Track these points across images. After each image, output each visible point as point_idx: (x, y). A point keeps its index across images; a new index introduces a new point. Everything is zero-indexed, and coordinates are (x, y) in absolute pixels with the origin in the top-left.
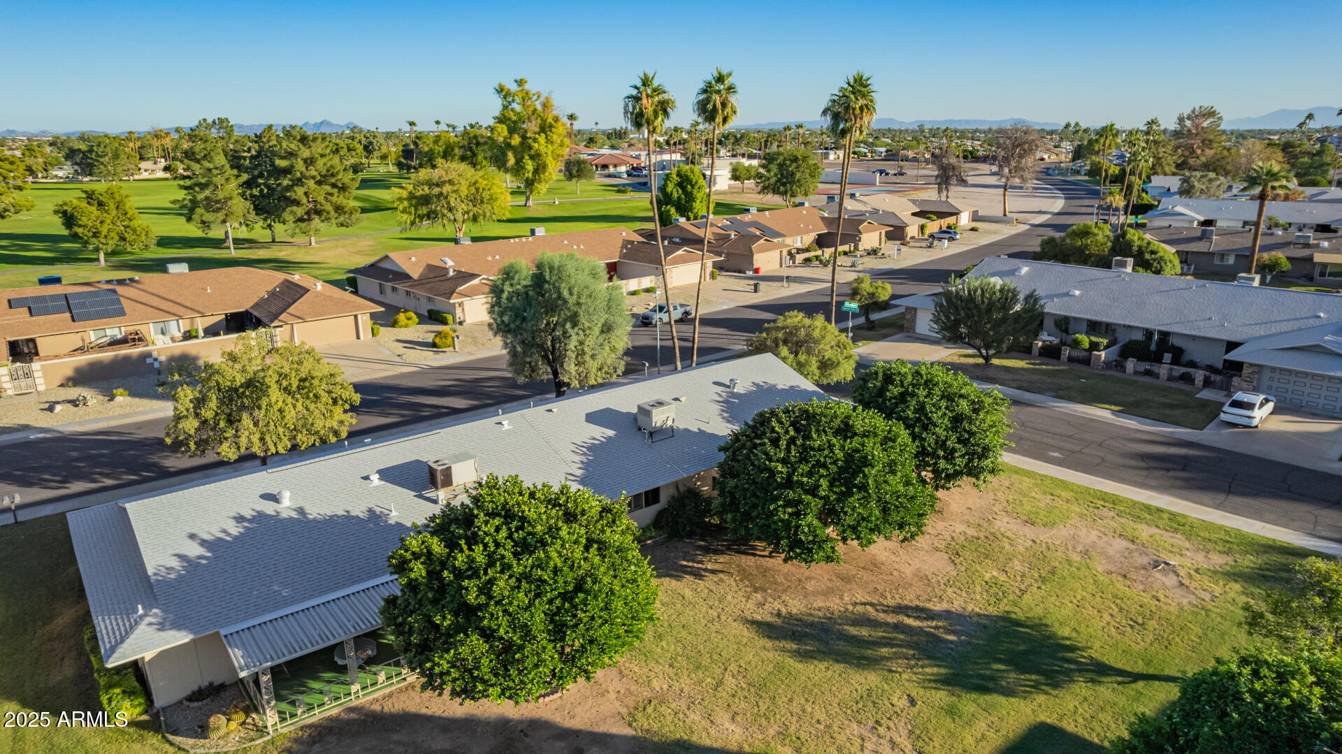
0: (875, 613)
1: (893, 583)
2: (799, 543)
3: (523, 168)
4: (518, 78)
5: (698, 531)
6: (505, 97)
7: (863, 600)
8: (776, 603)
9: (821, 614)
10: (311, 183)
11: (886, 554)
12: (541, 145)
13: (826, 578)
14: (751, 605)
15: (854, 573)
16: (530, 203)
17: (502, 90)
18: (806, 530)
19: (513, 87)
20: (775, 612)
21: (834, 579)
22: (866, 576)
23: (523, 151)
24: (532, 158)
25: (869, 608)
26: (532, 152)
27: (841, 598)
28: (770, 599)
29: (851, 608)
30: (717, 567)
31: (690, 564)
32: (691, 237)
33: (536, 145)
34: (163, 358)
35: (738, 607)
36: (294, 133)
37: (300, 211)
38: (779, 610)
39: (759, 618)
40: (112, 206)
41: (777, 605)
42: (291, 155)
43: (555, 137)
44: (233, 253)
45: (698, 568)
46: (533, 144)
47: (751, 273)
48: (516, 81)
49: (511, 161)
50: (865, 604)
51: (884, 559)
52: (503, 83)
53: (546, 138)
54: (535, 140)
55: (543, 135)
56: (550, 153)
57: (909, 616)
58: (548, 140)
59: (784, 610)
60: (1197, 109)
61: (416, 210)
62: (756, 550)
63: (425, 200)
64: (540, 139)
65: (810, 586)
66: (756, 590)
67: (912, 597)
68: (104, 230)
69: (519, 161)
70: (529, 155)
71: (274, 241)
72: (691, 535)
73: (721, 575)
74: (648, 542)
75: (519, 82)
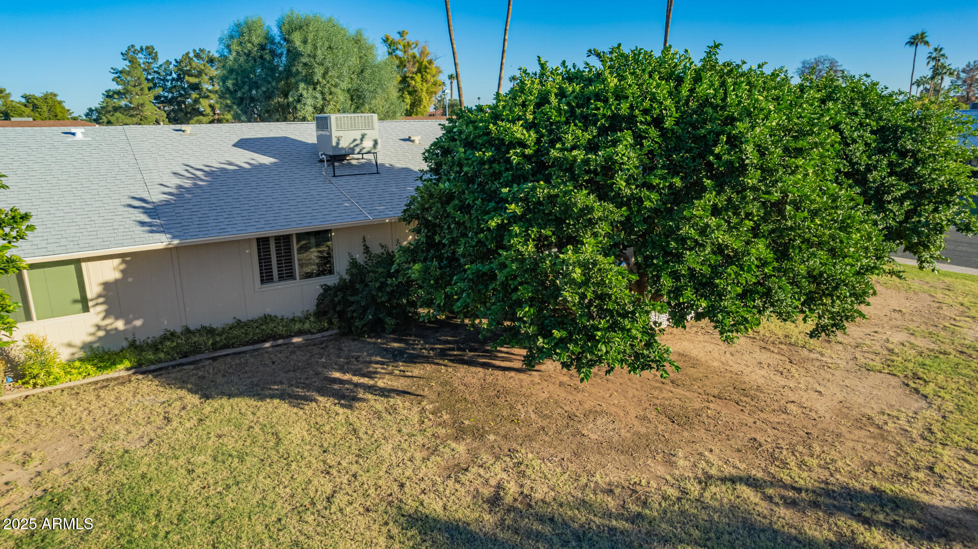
0: (763, 507)
1: (793, 430)
2: (564, 318)
4: (401, 30)
5: (390, 321)
6: (390, 45)
7: (728, 471)
8: (498, 468)
9: (612, 503)
11: (763, 372)
12: (417, 83)
13: (633, 414)
14: (431, 470)
15: (697, 405)
17: (387, 39)
18: (577, 274)
19: (397, 37)
20: (487, 492)
21: (652, 415)
22: (728, 413)
24: (410, 93)
25: (747, 492)
26: (411, 89)
27: (670, 462)
28: (486, 457)
29: (694, 489)
30: (400, 384)
31: (347, 377)
33: (413, 82)
35: (396, 472)
36: (203, 56)
38: (499, 486)
39: (434, 506)
40: (45, 108)
41: (498, 473)
42: (200, 74)
43: (429, 76)
45: (357, 385)
46: (411, 81)
48: (399, 33)
50: (733, 480)
51: (761, 381)
52: (388, 35)
53: (422, 77)
54: (412, 78)
55: (419, 75)
56: (424, 89)
57: (867, 522)
58: (424, 80)
59: (512, 488)
60: (972, 63)
62: (496, 358)
64: (416, 78)
65: (592, 431)
66: (460, 433)
67: (855, 465)
70: (408, 91)
72: (377, 329)
73: (398, 401)
74: (296, 340)
75: (401, 34)
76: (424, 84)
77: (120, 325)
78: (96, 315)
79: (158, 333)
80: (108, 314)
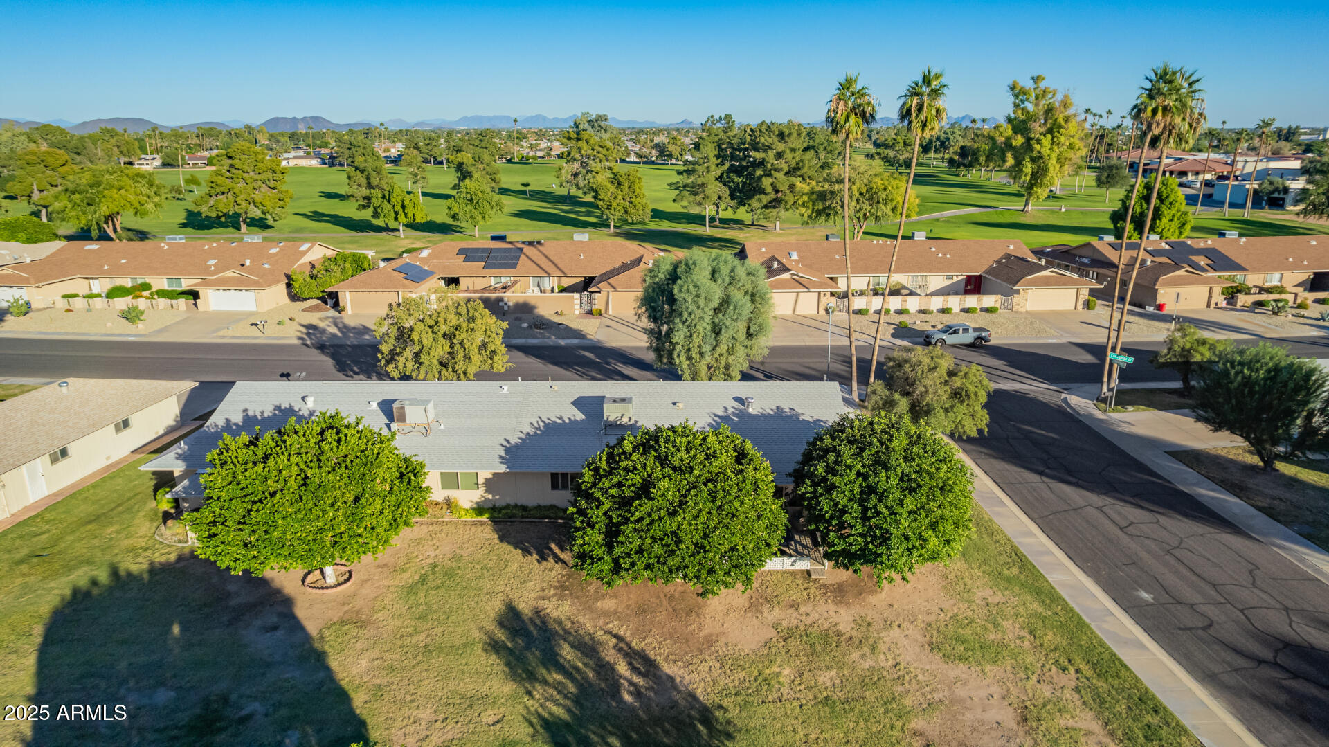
0: (608, 647)
3: (1021, 171)
4: (1035, 75)
6: (1018, 95)
10: (780, 176)
12: (1044, 146)
16: (1029, 208)
17: (1016, 87)
19: (1029, 85)
23: (1025, 153)
24: (1033, 160)
26: (1035, 154)
29: (599, 634)
32: (1102, 259)
33: (1038, 147)
34: (511, 304)
37: (765, 199)
42: (767, 148)
43: (1062, 139)
44: (708, 231)
46: (1035, 145)
47: (1151, 309)
48: (1033, 78)
49: (1010, 161)
50: (616, 636)
52: (1018, 81)
53: (1053, 139)
54: (1038, 141)
55: (1049, 137)
56: (1054, 155)
57: (630, 664)
58: (1055, 143)
61: (813, 205)
63: (822, 196)
64: (1043, 141)
68: (614, 205)
69: (1019, 163)
70: (1030, 157)
71: (753, 224)
74: (560, 521)
75: (1036, 79)
76: (1055, 148)
77: (490, 497)
78: (482, 491)
79: (503, 503)
80: (486, 491)
